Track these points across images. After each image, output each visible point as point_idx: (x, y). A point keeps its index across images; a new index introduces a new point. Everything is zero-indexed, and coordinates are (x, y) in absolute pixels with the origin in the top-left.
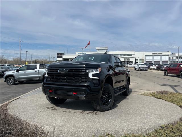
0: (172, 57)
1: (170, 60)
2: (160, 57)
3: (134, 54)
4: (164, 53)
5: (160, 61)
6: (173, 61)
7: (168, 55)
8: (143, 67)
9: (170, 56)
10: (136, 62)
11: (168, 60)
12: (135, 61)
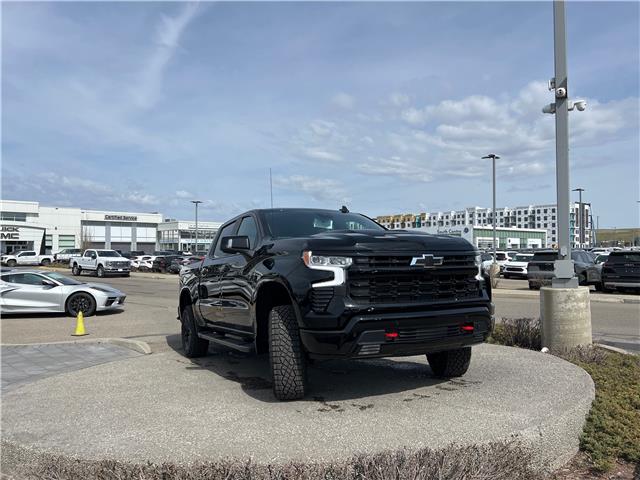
0: (166, 233)
1: (162, 241)
2: (130, 229)
3: (36, 215)
4: (142, 218)
5: (130, 243)
6: (171, 244)
7: (155, 225)
8: (114, 264)
9: (159, 229)
10: (47, 244)
11: (154, 240)
12: (44, 241)
